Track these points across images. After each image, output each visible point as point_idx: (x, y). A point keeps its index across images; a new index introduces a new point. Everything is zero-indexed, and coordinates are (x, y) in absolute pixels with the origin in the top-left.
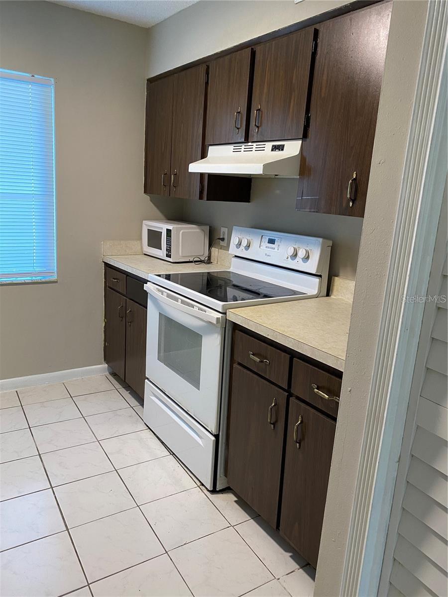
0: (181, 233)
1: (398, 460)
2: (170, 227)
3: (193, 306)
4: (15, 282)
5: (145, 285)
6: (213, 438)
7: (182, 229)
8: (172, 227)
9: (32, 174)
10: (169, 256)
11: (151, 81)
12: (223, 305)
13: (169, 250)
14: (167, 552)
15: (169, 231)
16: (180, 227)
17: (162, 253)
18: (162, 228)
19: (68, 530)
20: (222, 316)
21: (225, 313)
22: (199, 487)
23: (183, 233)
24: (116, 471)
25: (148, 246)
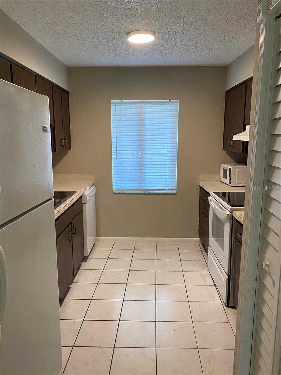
0: (237, 170)
1: (255, 279)
2: (231, 168)
3: (224, 210)
4: (158, 193)
5: (208, 197)
6: (227, 277)
7: (237, 169)
8: (232, 167)
9: (168, 143)
10: (230, 183)
11: (227, 92)
12: (231, 208)
13: (230, 180)
14: (192, 322)
15: (230, 169)
16: (236, 168)
17: (227, 181)
18: (228, 168)
19: (156, 301)
20: (230, 214)
21: (232, 213)
22: (222, 302)
23: (238, 170)
24: (185, 285)
25: (223, 177)
